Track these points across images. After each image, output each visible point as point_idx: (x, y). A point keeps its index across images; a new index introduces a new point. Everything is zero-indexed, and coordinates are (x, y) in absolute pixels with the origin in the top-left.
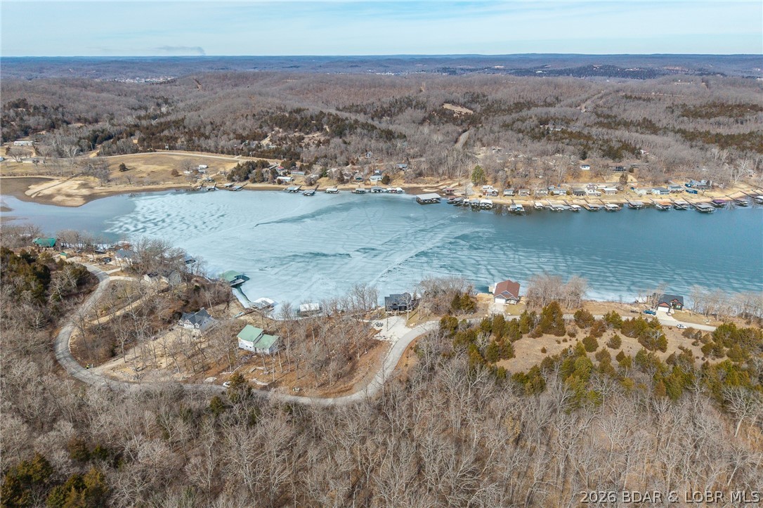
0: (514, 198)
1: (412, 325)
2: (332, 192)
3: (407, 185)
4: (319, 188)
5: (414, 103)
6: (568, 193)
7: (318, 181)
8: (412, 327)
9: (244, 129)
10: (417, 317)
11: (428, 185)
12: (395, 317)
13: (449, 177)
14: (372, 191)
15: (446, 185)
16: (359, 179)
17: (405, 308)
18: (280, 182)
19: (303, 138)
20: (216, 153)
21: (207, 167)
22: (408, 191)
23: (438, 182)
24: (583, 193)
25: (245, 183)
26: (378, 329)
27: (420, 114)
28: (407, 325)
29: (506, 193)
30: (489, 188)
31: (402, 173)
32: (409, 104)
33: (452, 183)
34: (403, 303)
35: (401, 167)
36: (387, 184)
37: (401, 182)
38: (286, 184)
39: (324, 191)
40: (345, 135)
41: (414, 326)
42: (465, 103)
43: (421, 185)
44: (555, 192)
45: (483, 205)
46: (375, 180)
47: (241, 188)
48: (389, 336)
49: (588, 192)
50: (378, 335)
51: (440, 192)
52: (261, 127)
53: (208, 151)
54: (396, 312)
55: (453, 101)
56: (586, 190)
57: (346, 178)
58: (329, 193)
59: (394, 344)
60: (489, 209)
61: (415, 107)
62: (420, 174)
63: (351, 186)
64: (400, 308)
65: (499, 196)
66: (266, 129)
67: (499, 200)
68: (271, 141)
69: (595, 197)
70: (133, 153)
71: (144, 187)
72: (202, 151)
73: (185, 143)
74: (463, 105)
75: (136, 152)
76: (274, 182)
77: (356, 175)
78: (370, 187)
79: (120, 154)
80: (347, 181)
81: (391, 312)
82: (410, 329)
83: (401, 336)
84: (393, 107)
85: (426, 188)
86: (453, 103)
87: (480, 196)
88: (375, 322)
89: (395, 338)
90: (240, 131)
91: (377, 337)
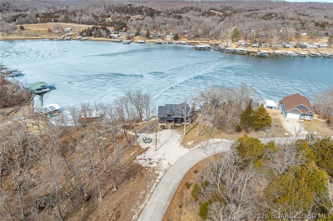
0: (259, 48)
1: (190, 143)
2: (141, 43)
3: (189, 41)
4: (134, 41)
5: (194, 9)
6: (295, 47)
7: (134, 37)
8: (189, 147)
9: (98, 13)
10: (196, 133)
11: (202, 41)
12: (169, 131)
13: (215, 38)
14: (167, 43)
15: (214, 42)
16: (160, 36)
17: (182, 120)
18: (111, 37)
19: (130, 18)
20: (79, 24)
21: (71, 30)
22: (189, 44)
23: (209, 40)
24: (305, 47)
25: (90, 37)
26: (144, 146)
27: (197, 13)
28: (184, 144)
29: (254, 45)
30: (242, 42)
31: (186, 35)
32: (192, 9)
33: (217, 41)
34: (179, 114)
35: (186, 32)
36: (176, 40)
37: (186, 39)
38: (114, 38)
39: (137, 42)
40: (154, 16)
41: (192, 146)
42: (222, 10)
43: (198, 42)
44: (286, 46)
45: (240, 51)
46: (169, 38)
47: (87, 40)
48: (155, 158)
49: (309, 46)
50: (141, 156)
51: (211, 45)
52: (108, 12)
53: (75, 22)
54: (170, 125)
55: (215, 9)
56: (307, 45)
57: (151, 36)
58: (139, 43)
59: (161, 174)
60: (244, 54)
61: (195, 10)
62: (197, 36)
63: (154, 40)
64: (176, 120)
65: (249, 47)
66: (110, 13)
67: (249, 49)
68: (111, 19)
69: (314, 50)
70: (35, 23)
71: (29, 37)
72: (72, 22)
73: (63, 18)
74: (221, 11)
75: (36, 23)
76: (107, 37)
77: (158, 35)
78: (165, 41)
79: (27, 24)
80: (152, 38)
81: (164, 124)
82: (187, 150)
83: (173, 160)
84: (183, 10)
85: (201, 43)
86: (215, 10)
87: (237, 47)
88: (142, 136)
89: (165, 165)
90: (96, 14)
91: (141, 160)
